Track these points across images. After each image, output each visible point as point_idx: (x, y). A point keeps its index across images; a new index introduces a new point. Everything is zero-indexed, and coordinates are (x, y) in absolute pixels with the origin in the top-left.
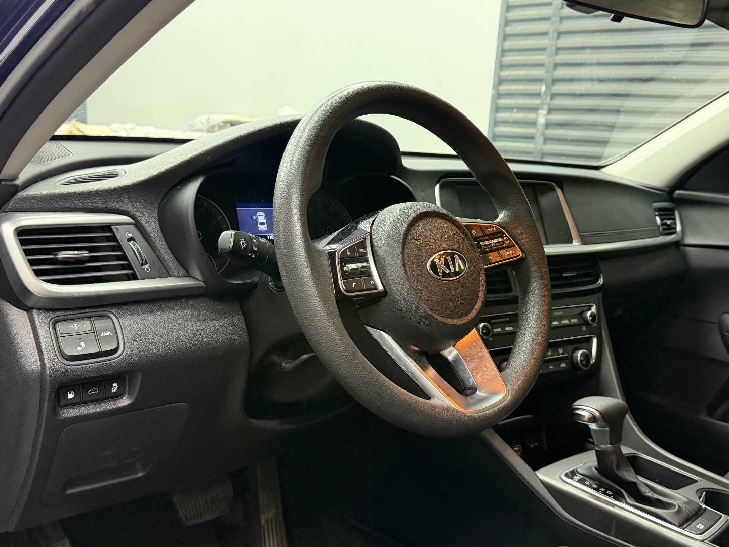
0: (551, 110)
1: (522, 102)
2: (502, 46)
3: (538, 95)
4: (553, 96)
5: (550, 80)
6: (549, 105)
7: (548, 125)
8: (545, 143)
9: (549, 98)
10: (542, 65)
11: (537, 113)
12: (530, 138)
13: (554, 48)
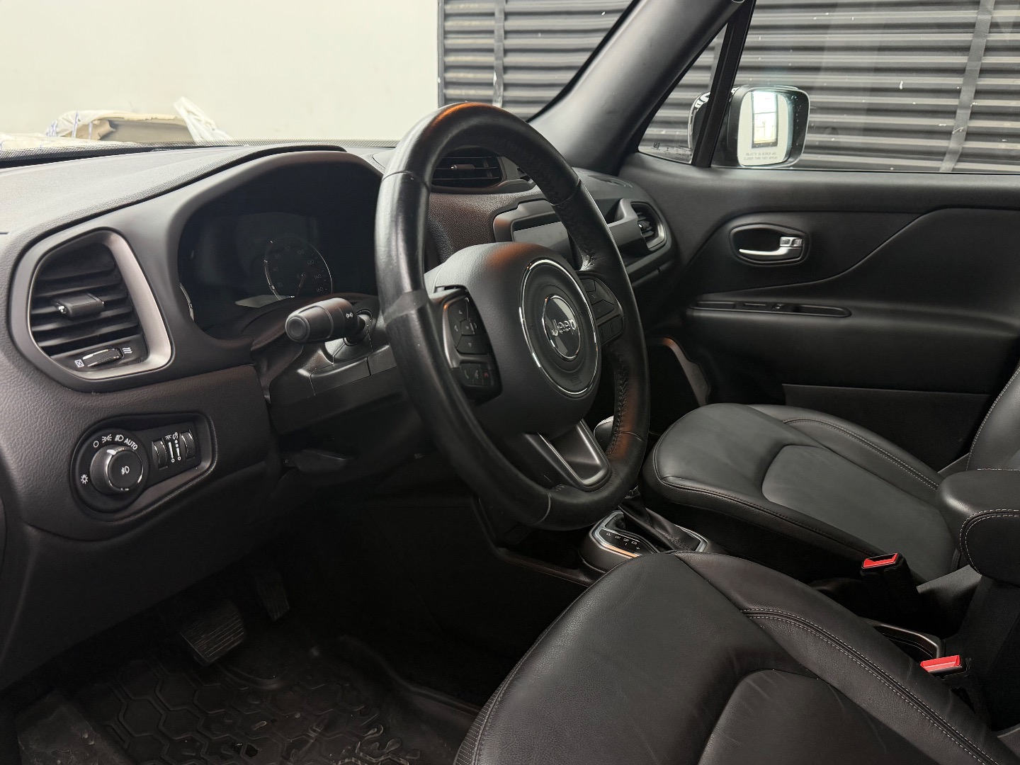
2: (444, 27)
3: (489, 85)
4: (507, 86)
5: (501, 67)
9: (502, 88)
10: (490, 51)
13: (502, 32)
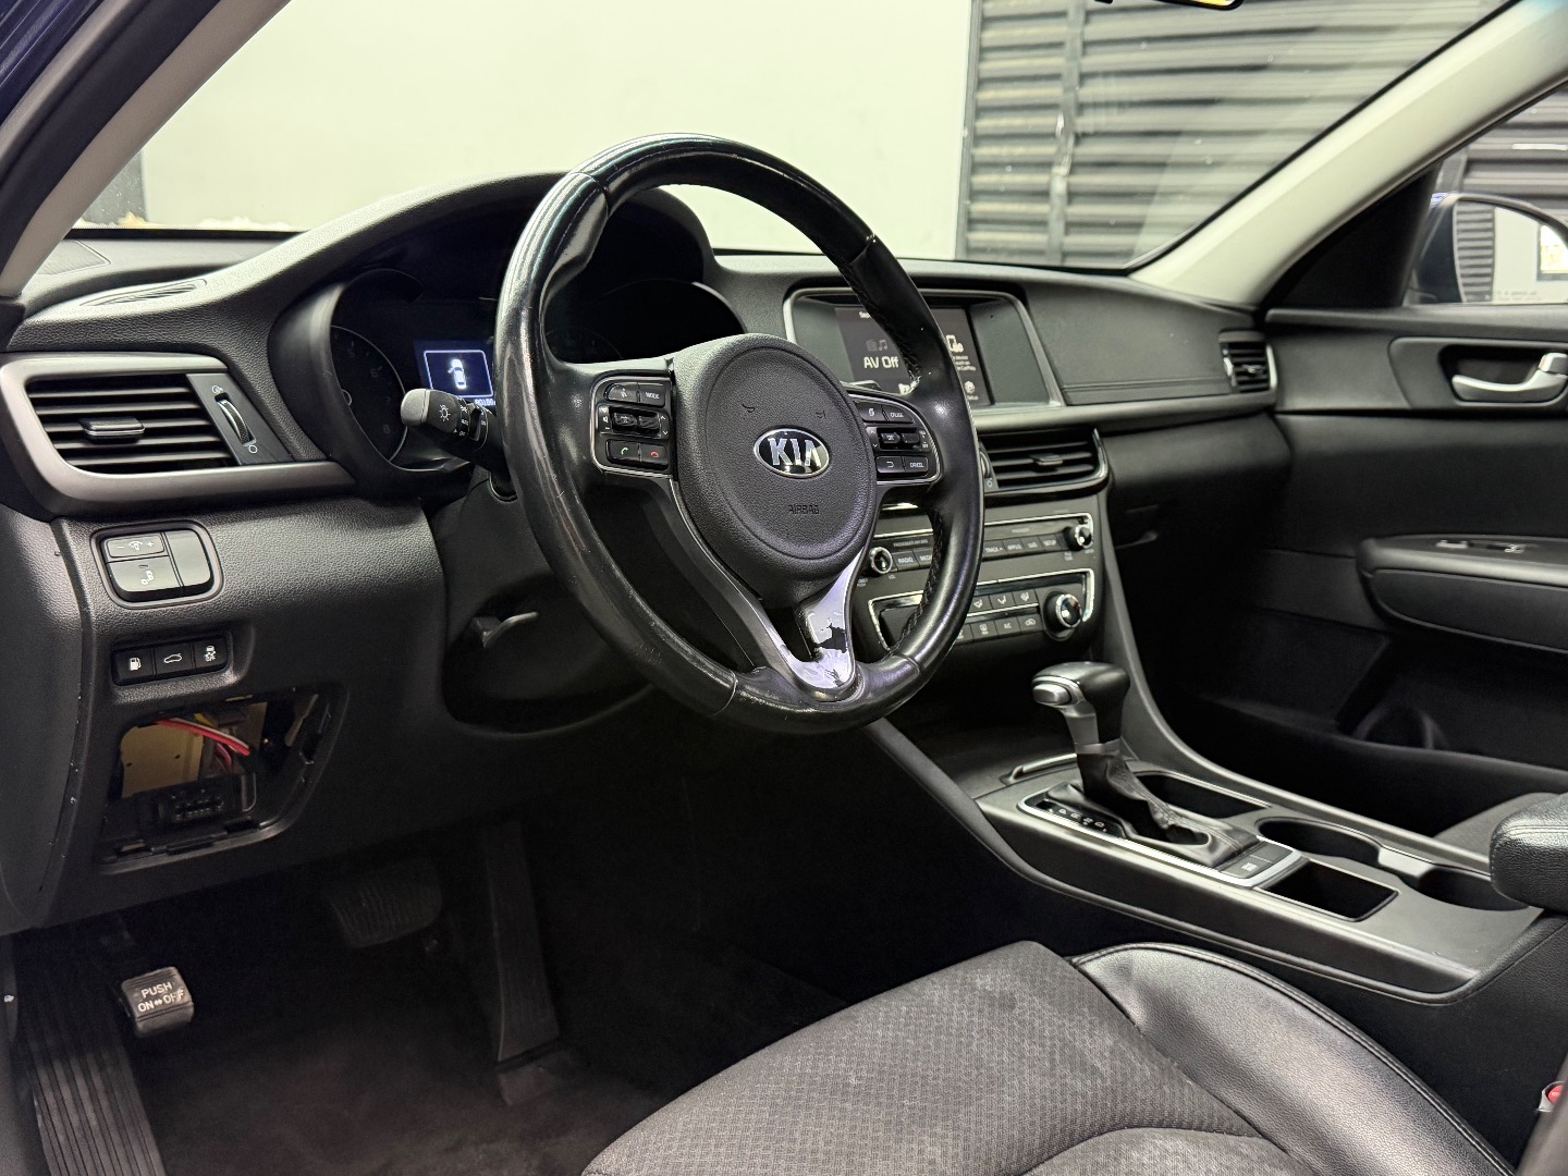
0: (1075, 167)
1: (1019, 150)
2: (980, 40)
3: (1049, 136)
4: (1080, 138)
5: (1073, 105)
6: (1073, 155)
7: (1072, 196)
8: (1067, 232)
9: (1071, 141)
10: (1054, 77)
11: (1050, 173)
12: (1040, 224)
13: (1078, 45)
